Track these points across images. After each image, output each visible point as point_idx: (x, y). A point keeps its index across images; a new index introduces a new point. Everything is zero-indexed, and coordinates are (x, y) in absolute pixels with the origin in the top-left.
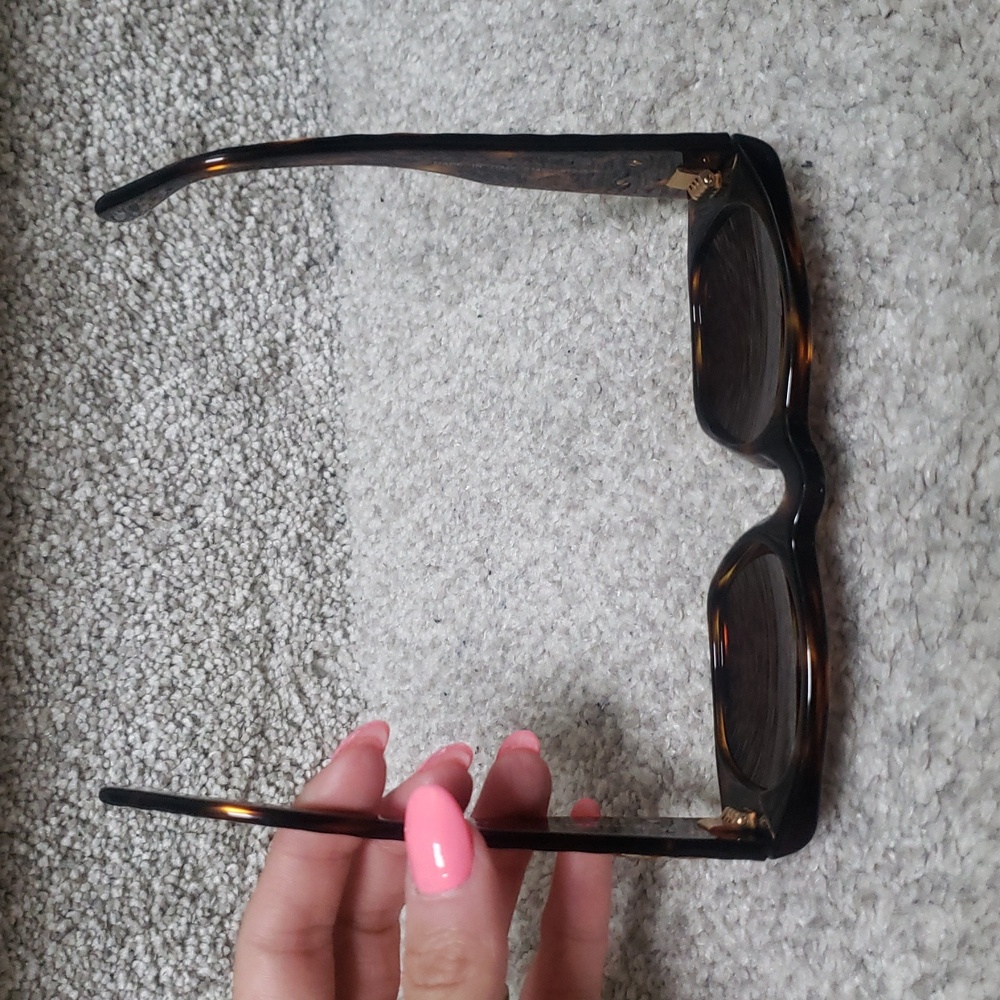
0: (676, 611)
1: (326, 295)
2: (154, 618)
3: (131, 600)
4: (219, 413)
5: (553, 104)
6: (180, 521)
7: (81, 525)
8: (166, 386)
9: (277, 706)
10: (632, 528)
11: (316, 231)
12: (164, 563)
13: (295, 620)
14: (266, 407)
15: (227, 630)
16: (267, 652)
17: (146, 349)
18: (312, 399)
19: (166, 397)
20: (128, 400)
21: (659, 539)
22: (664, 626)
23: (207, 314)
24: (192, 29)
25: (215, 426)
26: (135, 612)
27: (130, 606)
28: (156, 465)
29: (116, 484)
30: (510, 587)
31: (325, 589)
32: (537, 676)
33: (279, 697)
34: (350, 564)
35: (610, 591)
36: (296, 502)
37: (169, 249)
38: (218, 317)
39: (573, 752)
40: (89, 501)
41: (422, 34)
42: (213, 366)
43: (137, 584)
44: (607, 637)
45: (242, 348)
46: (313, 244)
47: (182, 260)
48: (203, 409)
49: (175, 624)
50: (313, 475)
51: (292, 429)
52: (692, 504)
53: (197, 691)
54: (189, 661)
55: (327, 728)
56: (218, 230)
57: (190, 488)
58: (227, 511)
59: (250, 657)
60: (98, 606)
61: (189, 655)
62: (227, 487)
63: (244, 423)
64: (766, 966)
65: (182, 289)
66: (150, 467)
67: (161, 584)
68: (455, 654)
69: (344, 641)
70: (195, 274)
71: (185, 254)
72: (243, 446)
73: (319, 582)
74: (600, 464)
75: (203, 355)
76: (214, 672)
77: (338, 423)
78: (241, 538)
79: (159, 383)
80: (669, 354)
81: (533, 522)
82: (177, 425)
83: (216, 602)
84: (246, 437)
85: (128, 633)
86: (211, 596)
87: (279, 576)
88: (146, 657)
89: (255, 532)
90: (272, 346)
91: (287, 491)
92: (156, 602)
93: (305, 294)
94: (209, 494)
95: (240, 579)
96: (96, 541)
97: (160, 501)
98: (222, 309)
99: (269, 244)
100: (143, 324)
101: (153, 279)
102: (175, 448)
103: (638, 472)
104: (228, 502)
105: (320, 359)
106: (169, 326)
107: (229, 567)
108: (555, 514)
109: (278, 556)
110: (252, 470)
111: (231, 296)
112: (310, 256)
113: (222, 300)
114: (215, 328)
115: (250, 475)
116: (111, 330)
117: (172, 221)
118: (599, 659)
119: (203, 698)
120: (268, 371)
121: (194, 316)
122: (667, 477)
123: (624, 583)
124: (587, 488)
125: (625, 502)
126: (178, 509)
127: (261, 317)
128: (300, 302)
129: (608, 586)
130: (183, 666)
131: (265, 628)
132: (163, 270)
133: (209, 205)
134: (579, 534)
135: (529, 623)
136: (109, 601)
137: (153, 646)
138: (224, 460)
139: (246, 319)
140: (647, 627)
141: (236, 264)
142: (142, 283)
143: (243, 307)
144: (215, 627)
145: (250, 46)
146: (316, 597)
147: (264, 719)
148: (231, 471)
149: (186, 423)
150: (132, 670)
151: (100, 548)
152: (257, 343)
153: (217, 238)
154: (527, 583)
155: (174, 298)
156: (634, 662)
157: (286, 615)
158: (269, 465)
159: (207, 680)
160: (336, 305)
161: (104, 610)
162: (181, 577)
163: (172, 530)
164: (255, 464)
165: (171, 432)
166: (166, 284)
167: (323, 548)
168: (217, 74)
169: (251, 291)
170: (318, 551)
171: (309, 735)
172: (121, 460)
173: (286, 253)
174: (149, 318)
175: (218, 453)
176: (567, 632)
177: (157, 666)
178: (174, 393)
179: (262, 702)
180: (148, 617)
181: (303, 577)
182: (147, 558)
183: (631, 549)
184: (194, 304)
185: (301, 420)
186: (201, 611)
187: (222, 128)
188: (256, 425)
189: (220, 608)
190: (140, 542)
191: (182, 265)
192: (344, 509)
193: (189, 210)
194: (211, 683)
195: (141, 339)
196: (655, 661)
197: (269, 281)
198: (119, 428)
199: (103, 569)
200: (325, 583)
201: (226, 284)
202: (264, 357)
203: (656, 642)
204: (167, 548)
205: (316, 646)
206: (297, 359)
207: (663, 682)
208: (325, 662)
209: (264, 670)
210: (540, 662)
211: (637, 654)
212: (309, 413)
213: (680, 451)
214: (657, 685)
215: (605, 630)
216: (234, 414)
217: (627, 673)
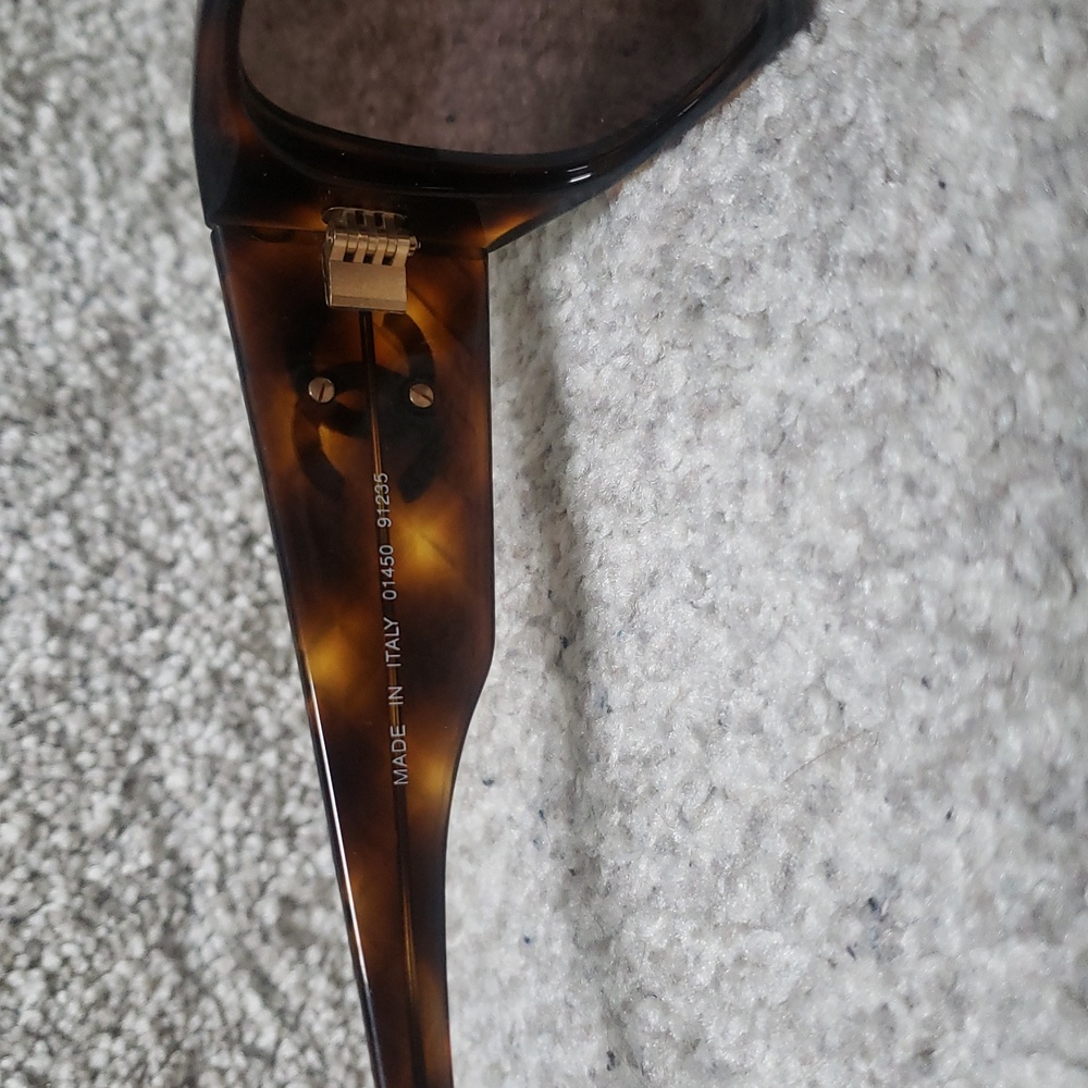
0: (1049, 578)
9: (214, 1023)
10: (867, 399)
13: (229, 840)
14: (116, 438)
15: (83, 883)
16: (178, 915)
18: (210, 415)
21: (951, 397)
22: (1019, 630)
31: (285, 769)
32: (706, 859)
33: (219, 1003)
35: (842, 586)
39: (833, 1040)
45: (54, 339)
50: (230, 554)
53: (30, 1017)
55: (330, 1051)
58: (53, 645)
59: (142, 929)
62: (50, 598)
63: (71, 473)
72: (74, 516)
73: (269, 758)
76: (65, 972)
78: (92, 694)
81: (625, 485)
83: (53, 829)
84: (78, 499)
86: (38, 819)
87: (183, 759)
89: (118, 678)
90: (115, 327)
91: (178, 590)
95: (96, 776)
99: (88, 149)
103: (855, 240)
104: (53, 627)
107: (70, 755)
108: (670, 449)
109: (177, 717)
110: (97, 560)
115: (96, 569)
118: (849, 776)
119: (46, 1029)
120: (112, 372)
122: (940, 209)
123: (878, 554)
124: (731, 343)
125: (834, 339)
127: (87, 278)
129: (836, 576)
131: (166, 868)
134: (735, 476)
135: (666, 729)
138: (34, 549)
139: (58, 285)
140: (970, 651)
141: (24, 192)
143: (47, 264)
144: (57, 879)
146: (269, 788)
147: (192, 1053)
148: (53, 566)
152: (83, 324)
154: (644, 638)
156: (950, 760)
157: (208, 834)
158: (133, 545)
159: (52, 992)
164: (102, 547)
167: (270, 692)
170: (259, 697)
171: (293, 1071)
173: (123, 162)
176: (754, 725)
179: (179, 1019)
181: (235, 752)
183: (875, 455)
185: (190, 454)
186: (20, 852)
188: (96, 473)
194: (62, 997)
196: (1013, 743)
197: (95, 213)
200: (282, 757)
203: (1005, 684)
205: (283, 885)
206: (171, 347)
207: (1050, 796)
208: (309, 915)
209: (177, 953)
210: (706, 821)
211: (956, 736)
212: (208, 441)
213: (960, 118)
214: (1034, 809)
215: (851, 696)
216: (48, 460)
217: (937, 798)
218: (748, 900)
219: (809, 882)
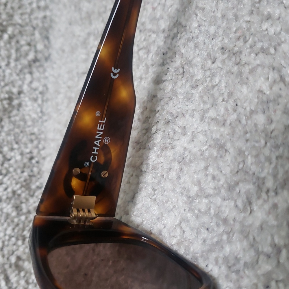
1: (42, 75)
11: (40, 47)
36: (14, 174)
44: (189, 234)
46: (38, 52)
51: (16, 136)
52: (255, 125)
77: (43, 136)
80: (234, 29)
93: (31, 73)
105: (36, 105)
128: (28, 77)
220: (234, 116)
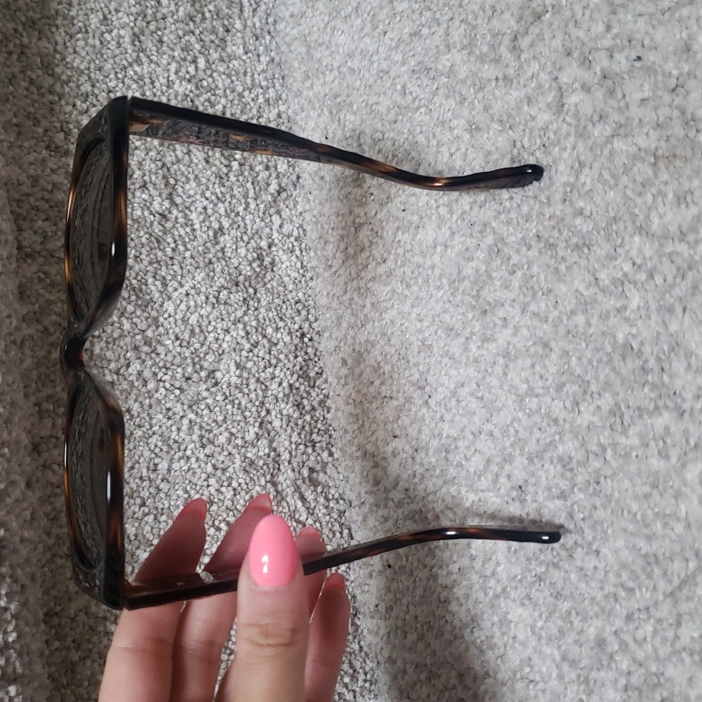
0: (573, 410)
1: (293, 212)
2: (193, 453)
3: (176, 442)
4: (226, 303)
5: (442, 48)
6: (205, 382)
7: (135, 391)
8: (187, 287)
9: (287, 510)
10: (532, 350)
11: (282, 167)
12: (197, 414)
13: (294, 446)
14: (259, 295)
15: (246, 458)
16: (276, 471)
17: (170, 262)
18: (291, 287)
19: (187, 295)
20: (161, 300)
21: (554, 356)
22: (565, 421)
23: (211, 233)
24: (181, 33)
25: (224, 312)
26: (180, 450)
27: (175, 446)
28: (184, 344)
29: (157, 360)
30: (446, 406)
31: (313, 422)
32: (472, 470)
33: (288, 503)
34: (329, 402)
35: (521, 399)
36: (286, 362)
37: (180, 190)
38: (218, 235)
40: (140, 373)
41: (343, 14)
42: (218, 270)
43: (179, 429)
44: (522, 434)
45: (238, 255)
46: (281, 177)
47: (189, 197)
48: (214, 301)
49: (208, 456)
50: (296, 341)
51: (278, 309)
52: (576, 326)
53: (228, 503)
54: (221, 482)
55: (324, 523)
56: (213, 173)
57: (210, 358)
58: (238, 372)
59: (264, 475)
60: (152, 448)
61: (220, 478)
62: (236, 355)
63: (244, 308)
64: (670, 671)
65: (191, 217)
66: (180, 345)
67: (196, 428)
68: (410, 460)
69: (330, 459)
70: (199, 206)
71: (191, 192)
72: (245, 325)
73: (308, 418)
74: (503, 305)
75: (210, 262)
76: (239, 488)
77: (311, 302)
78: (249, 390)
79: (182, 286)
80: (548, 216)
81: (457, 355)
82: (197, 314)
83: (236, 438)
84: (246, 318)
85: (176, 466)
86: (232, 434)
87: (279, 416)
88: (190, 482)
89: (259, 385)
90: (259, 252)
91: (279, 354)
92: (193, 442)
93: (278, 212)
94: (224, 361)
95: (251, 420)
96: (147, 401)
97: (190, 369)
98: (221, 229)
99: (250, 180)
100: (166, 245)
101: (170, 212)
102: (197, 330)
103: (533, 307)
104: (238, 366)
105: (294, 258)
106: (185, 245)
107: (243, 412)
108: (473, 348)
109: (277, 401)
110: (252, 341)
111: (226, 219)
112: (280, 185)
113: (220, 223)
114: (217, 243)
115: (252, 345)
116: (144, 251)
117: (180, 169)
118: (518, 452)
119: (233, 508)
120: (258, 270)
121: (202, 236)
122: (555, 308)
123: (531, 392)
124: (495, 325)
125: (525, 331)
126: (203, 374)
127: (249, 232)
128: (276, 218)
129: (519, 396)
130: (217, 486)
131: (273, 454)
132: (177, 205)
133: (205, 156)
134: (492, 360)
135: (462, 430)
136: (160, 444)
137: (194, 473)
138: (232, 336)
139: (239, 234)
140: (552, 423)
141: (228, 196)
142: (163, 216)
143: (236, 226)
144: (237, 456)
145: (223, 40)
146: (307, 428)
148: (238, 343)
149: (203, 312)
150: (180, 492)
151: (150, 406)
152: (248, 250)
153: (213, 179)
154: (458, 401)
155: (186, 224)
156: (545, 451)
157: (287, 443)
158: (264, 336)
159: (235, 495)
160: (301, 218)
161: (157, 450)
162: (210, 422)
163: (200, 389)
164: (254, 337)
165: (193, 319)
166: (180, 215)
167: (308, 393)
168: (202, 63)
169: (241, 214)
170: (305, 395)
172: (159, 342)
173: (263, 184)
174: (170, 240)
175: (227, 331)
176: (491, 434)
177: (198, 488)
178: (193, 292)
180: (189, 453)
181: (296, 415)
182: (184, 411)
183: (533, 366)
184: (201, 227)
185: (284, 302)
186: (226, 445)
187: (209, 101)
188: (253, 309)
189: (239, 442)
190: (178, 400)
191: (190, 200)
192: (321, 364)
193: (191, 161)
194: (238, 497)
195: (166, 256)
196: (560, 448)
197: (252, 206)
198: (156, 319)
199: (154, 421)
200: (312, 418)
201: (222, 211)
202: (254, 260)
203: (560, 434)
204: (197, 402)
205: (310, 464)
206: (277, 259)
207: (568, 464)
208: (318, 475)
209: (275, 484)
210: (473, 459)
211: (546, 445)
212: (289, 297)
213: (563, 287)
214: (564, 466)
215: (520, 429)
216: (236, 303)
217: (540, 460)
218: (484, 483)
219: (503, 480)
220: (556, 313)
